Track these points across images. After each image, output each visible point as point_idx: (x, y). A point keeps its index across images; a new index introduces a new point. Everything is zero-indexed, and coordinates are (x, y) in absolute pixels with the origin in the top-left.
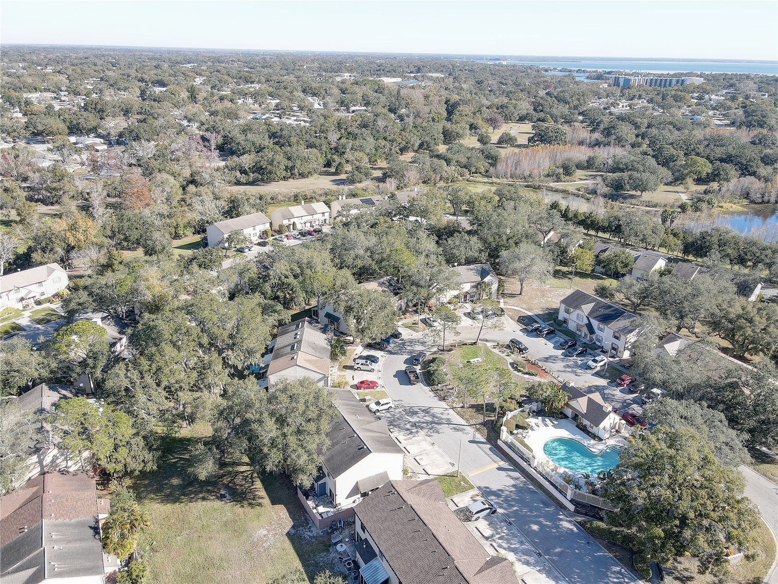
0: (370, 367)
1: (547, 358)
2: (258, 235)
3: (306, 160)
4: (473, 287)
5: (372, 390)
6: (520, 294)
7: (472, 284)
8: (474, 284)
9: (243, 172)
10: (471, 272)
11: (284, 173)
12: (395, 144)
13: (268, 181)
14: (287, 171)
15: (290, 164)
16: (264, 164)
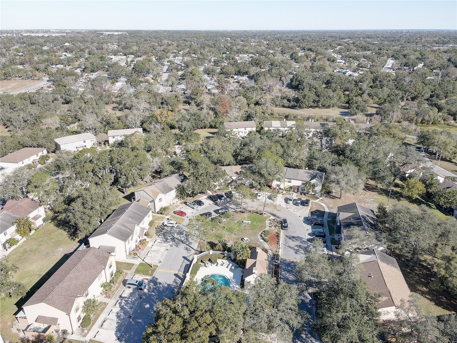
0: (193, 206)
1: (293, 237)
2: (248, 132)
3: (330, 98)
4: (303, 184)
5: (180, 217)
6: (340, 198)
7: (303, 182)
8: (305, 182)
9: (289, 100)
10: (306, 175)
11: (312, 104)
12: (407, 94)
13: (300, 107)
14: (314, 103)
15: (317, 99)
16: (301, 98)
